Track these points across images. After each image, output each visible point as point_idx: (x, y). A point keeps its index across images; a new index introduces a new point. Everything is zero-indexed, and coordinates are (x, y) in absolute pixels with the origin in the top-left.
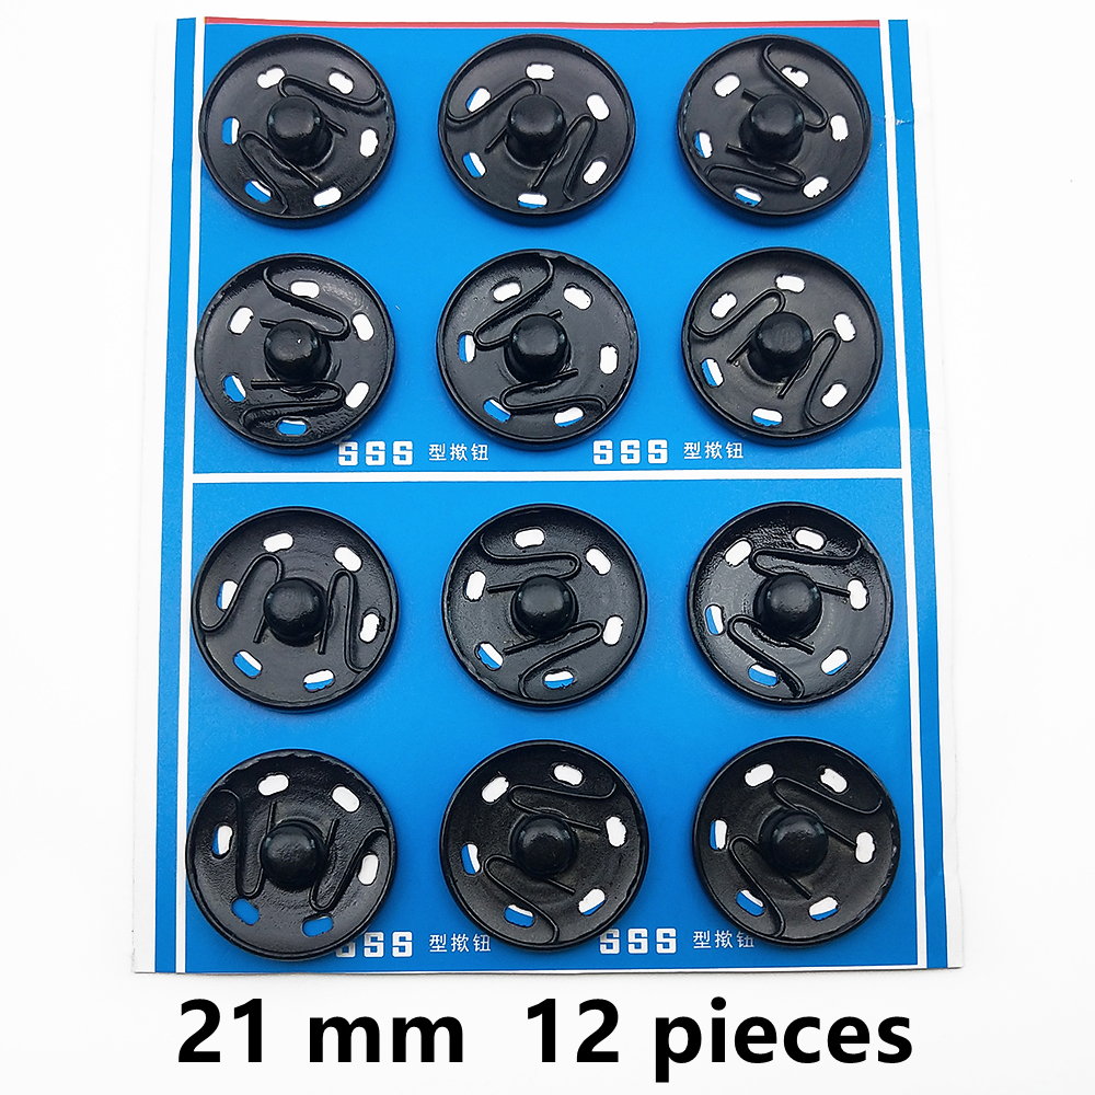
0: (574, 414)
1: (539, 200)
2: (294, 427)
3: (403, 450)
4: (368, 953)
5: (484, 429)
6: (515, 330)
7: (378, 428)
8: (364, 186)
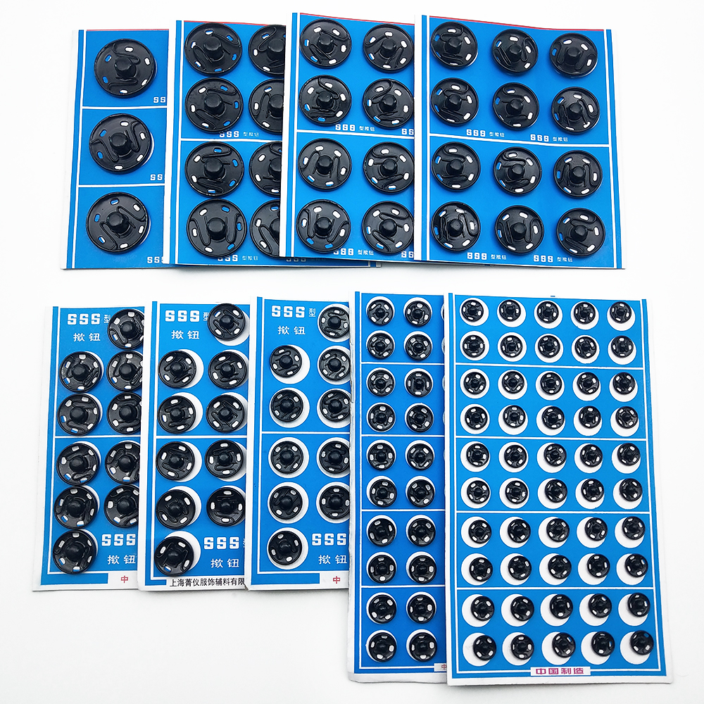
0: (397, 122)
1: (388, 67)
2: (322, 120)
3: (353, 127)
4: (342, 254)
5: (374, 123)
6: (382, 99)
7: (345, 121)
8: (343, 59)
